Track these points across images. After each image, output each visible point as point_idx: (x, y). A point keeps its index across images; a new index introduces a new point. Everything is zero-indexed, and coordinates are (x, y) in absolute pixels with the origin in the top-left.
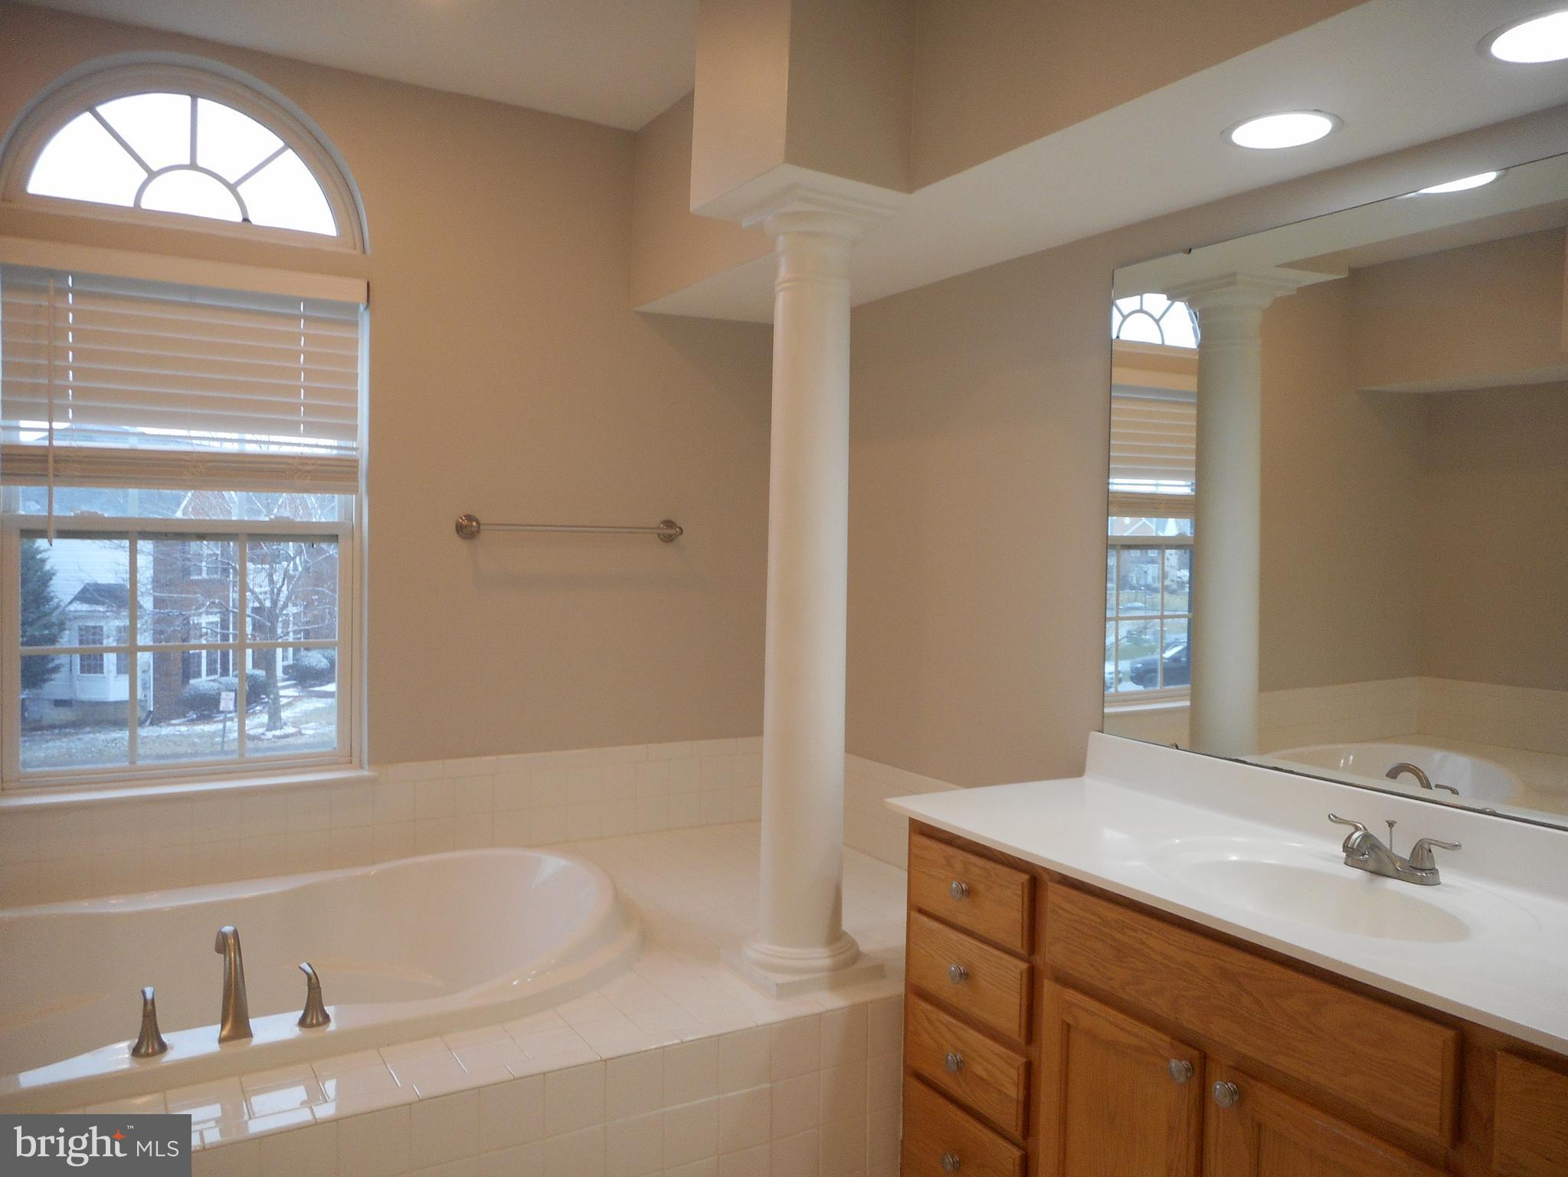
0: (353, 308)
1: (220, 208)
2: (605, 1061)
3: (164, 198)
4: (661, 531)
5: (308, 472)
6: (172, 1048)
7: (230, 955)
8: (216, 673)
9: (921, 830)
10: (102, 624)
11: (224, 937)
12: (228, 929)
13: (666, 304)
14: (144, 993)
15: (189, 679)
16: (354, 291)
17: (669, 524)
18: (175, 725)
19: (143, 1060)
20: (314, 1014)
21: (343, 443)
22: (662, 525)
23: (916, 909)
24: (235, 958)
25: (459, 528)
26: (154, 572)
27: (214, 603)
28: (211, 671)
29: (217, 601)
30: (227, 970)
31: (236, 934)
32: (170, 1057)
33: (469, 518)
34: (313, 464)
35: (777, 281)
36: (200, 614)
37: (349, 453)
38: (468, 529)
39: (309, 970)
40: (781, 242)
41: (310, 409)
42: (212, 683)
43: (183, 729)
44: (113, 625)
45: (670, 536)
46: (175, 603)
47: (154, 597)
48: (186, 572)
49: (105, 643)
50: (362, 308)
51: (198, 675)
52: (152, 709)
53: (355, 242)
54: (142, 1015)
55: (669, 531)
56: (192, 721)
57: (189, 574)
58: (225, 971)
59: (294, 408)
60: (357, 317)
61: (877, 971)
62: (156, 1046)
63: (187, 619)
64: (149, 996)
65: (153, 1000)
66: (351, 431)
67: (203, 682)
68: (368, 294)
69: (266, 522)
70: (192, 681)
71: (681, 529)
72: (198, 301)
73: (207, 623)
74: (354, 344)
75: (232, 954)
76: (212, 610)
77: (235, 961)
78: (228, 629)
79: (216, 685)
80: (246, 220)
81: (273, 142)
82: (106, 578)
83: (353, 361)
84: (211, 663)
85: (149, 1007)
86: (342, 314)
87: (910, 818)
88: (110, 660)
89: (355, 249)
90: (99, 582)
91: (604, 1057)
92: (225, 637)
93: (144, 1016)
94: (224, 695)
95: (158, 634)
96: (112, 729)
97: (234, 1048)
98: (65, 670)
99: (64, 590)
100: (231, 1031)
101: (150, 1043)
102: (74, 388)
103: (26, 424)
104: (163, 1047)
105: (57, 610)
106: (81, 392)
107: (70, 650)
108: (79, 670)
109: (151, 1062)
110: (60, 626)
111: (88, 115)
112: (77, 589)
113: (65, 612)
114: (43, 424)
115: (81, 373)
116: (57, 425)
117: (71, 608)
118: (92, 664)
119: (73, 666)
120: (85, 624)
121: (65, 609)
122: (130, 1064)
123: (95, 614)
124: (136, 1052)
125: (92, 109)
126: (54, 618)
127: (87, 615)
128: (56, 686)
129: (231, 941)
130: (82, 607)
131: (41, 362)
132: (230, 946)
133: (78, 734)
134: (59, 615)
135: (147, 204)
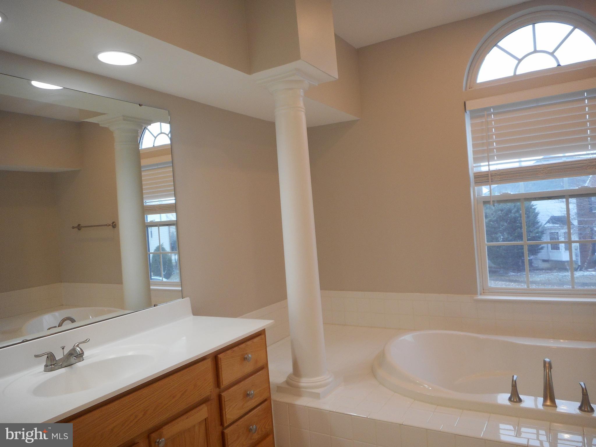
1: (549, 63)
3: (525, 68)
6: (524, 402)
7: (546, 371)
11: (545, 362)
12: (547, 360)
14: (513, 376)
18: (589, 271)
19: (513, 403)
20: (586, 406)
24: (548, 372)
26: (577, 210)
31: (550, 363)
32: (523, 405)
39: (584, 386)
41: (593, 138)
43: (593, 273)
44: (562, 232)
46: (586, 222)
47: (578, 220)
49: (560, 239)
52: (580, 264)
54: (511, 386)
57: (592, 210)
58: (544, 377)
59: (585, 139)
62: (517, 399)
63: (592, 228)
64: (515, 379)
65: (515, 381)
75: (547, 371)
77: (549, 374)
80: (559, 65)
81: (568, 28)
82: (557, 214)
85: (514, 383)
88: (562, 246)
90: (555, 216)
93: (512, 386)
95: (580, 236)
97: (550, 410)
98: (545, 249)
99: (543, 219)
100: (548, 403)
101: (515, 397)
102: (496, 148)
103: (482, 164)
104: (520, 401)
105: (541, 227)
106: (498, 149)
107: (547, 243)
108: (551, 249)
109: (516, 405)
110: (542, 233)
111: (495, 48)
112: (548, 219)
113: (544, 227)
114: (487, 163)
115: (498, 143)
116: (490, 163)
117: (545, 226)
118: (555, 247)
119: (548, 247)
120: (552, 231)
121: (544, 226)
122: (508, 403)
123: (555, 228)
124: (510, 399)
125: (496, 45)
126: (540, 230)
127: (551, 228)
128: (542, 255)
129: (547, 365)
130: (550, 225)
131: (485, 141)
132: (548, 366)
133: (551, 272)
134: (542, 228)
135: (518, 73)
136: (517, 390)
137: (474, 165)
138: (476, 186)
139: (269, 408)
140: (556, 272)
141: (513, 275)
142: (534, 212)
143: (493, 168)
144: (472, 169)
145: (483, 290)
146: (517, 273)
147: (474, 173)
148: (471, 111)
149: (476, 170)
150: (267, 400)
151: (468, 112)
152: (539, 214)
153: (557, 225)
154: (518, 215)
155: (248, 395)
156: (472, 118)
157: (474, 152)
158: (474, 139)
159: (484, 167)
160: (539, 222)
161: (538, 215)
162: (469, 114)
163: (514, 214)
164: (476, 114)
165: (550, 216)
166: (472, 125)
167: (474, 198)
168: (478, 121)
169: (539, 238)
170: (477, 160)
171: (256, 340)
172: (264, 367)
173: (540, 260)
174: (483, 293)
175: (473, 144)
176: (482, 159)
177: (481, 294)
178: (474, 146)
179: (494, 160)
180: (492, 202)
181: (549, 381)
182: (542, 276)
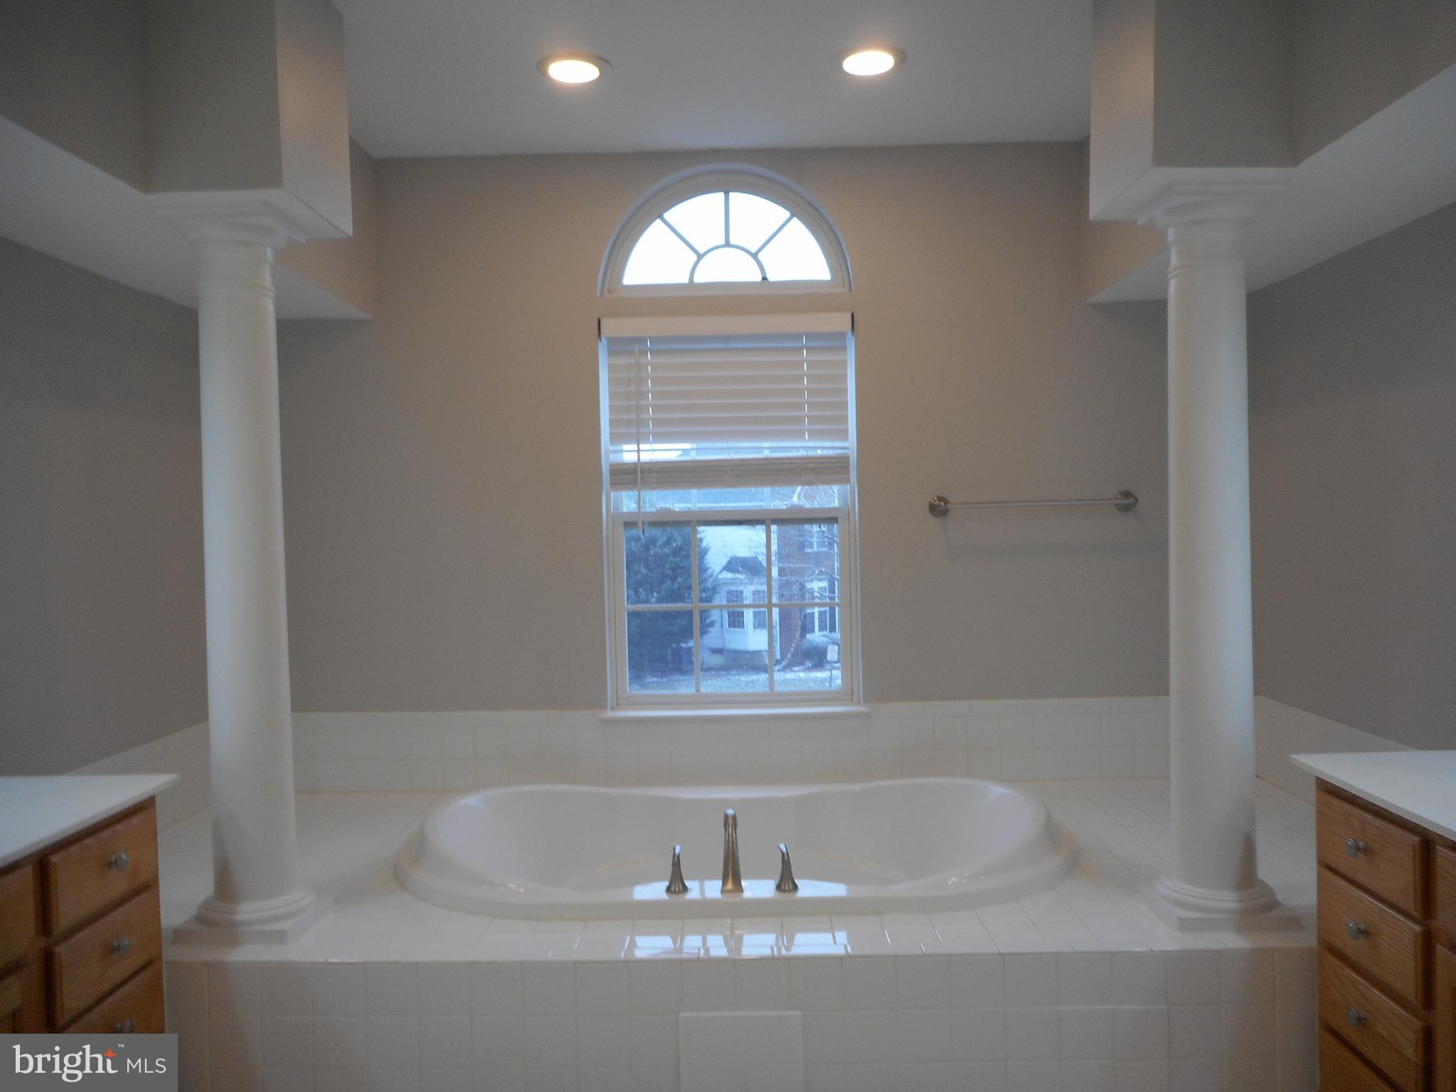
0: (842, 336)
1: (747, 273)
2: (1003, 955)
3: (710, 273)
4: (1119, 502)
5: (813, 468)
6: (691, 890)
7: (729, 831)
8: (826, 629)
9: (1329, 791)
10: (741, 589)
11: (726, 816)
12: (730, 812)
13: (1111, 293)
14: (675, 849)
15: (805, 634)
16: (841, 322)
17: (1127, 494)
18: (794, 671)
19: (673, 896)
20: (786, 882)
21: (837, 444)
22: (1119, 496)
23: (1326, 866)
24: (733, 832)
25: (932, 508)
26: (778, 548)
27: (821, 571)
28: (821, 629)
29: (824, 570)
30: (727, 841)
31: (734, 817)
32: (690, 896)
33: (941, 499)
34: (814, 463)
35: (1171, 268)
36: (812, 581)
37: (844, 451)
38: (939, 509)
39: (784, 850)
40: (1171, 234)
41: (813, 420)
42: (823, 638)
43: (802, 675)
44: (750, 589)
45: (1127, 505)
46: (793, 572)
47: (779, 567)
48: (802, 546)
49: (745, 602)
50: (850, 333)
51: (813, 631)
52: (779, 658)
53: (844, 282)
54: (671, 866)
55: (1127, 501)
56: (809, 669)
57: (804, 547)
58: (725, 842)
59: (800, 420)
60: (845, 342)
61: (1293, 921)
62: (680, 888)
63: (802, 587)
64: (677, 850)
65: (679, 856)
66: (843, 434)
67: (817, 636)
68: (853, 323)
69: (784, 509)
70: (808, 636)
71: (1136, 500)
72: (731, 345)
73: (818, 588)
74: (844, 364)
76: (820, 577)
77: (733, 835)
78: (834, 593)
79: (826, 640)
80: (765, 278)
81: (782, 213)
82: (744, 553)
83: (844, 378)
84: (822, 620)
85: (676, 859)
86: (834, 342)
87: (1317, 777)
88: (749, 615)
89: (844, 287)
90: (738, 556)
91: (1002, 951)
92: (832, 598)
93: (673, 865)
94: (830, 647)
95: (781, 596)
96: (750, 672)
97: (732, 898)
98: (718, 625)
99: (715, 562)
100: (730, 886)
101: (677, 884)
102: (653, 420)
103: (626, 447)
104: (685, 889)
105: (712, 579)
106: (657, 422)
107: (721, 607)
108: (729, 626)
109: (678, 898)
110: (714, 590)
111: (658, 221)
112: (724, 562)
113: (716, 579)
114: (635, 447)
115: (656, 409)
116: (642, 447)
117: (720, 576)
118: (736, 620)
119: (723, 624)
120: (731, 589)
121: (717, 576)
122: (665, 896)
123: (737, 581)
124: (668, 890)
125: (660, 216)
126: (709, 584)
127: (732, 582)
128: (712, 638)
129: (730, 821)
130: (728, 575)
131: (633, 403)
132: (730, 823)
133: (727, 675)
134: (713, 581)
135: (698, 279)
136: (680, 869)
137: (611, 448)
138: (612, 489)
139: (157, 981)
140: (735, 675)
141: (654, 682)
142: (699, 547)
143: (645, 457)
144: (607, 456)
145: (617, 699)
146: (662, 678)
147: (611, 465)
148: (611, 341)
149: (613, 458)
150: (151, 962)
151: (603, 339)
152: (708, 550)
153: (741, 576)
154: (668, 552)
155: (113, 950)
156: (611, 353)
157: (613, 423)
158: (612, 395)
159: (629, 453)
160: (707, 569)
161: (706, 553)
162: (606, 345)
163: (661, 548)
164: (620, 346)
165: (730, 556)
166: (611, 368)
167: (607, 513)
168: (623, 360)
169: (709, 600)
170: (617, 438)
171: (134, 820)
172: (148, 886)
173: (708, 648)
174: (617, 706)
175: (610, 406)
176: (627, 439)
177: (612, 708)
178: (612, 409)
179: (648, 442)
180: (640, 525)
181: (733, 847)
182: (709, 682)
